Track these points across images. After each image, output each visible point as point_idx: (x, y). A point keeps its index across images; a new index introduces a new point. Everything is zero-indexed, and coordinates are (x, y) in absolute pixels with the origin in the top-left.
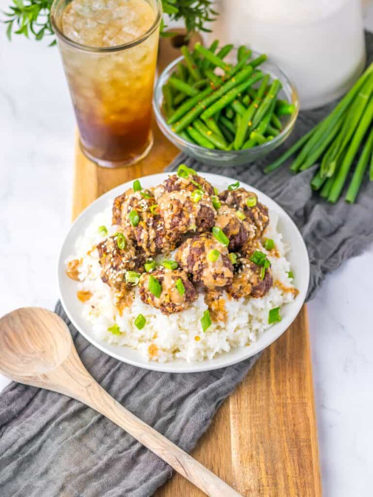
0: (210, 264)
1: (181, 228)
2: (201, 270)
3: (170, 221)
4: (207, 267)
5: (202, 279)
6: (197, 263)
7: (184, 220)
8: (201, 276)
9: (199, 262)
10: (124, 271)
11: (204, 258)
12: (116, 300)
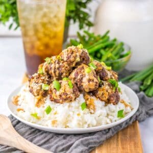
0: (87, 74)
1: (72, 59)
2: (82, 79)
3: (66, 56)
4: (85, 76)
5: (82, 84)
6: (80, 75)
7: (74, 55)
8: (82, 82)
9: (81, 74)
10: (41, 84)
11: (84, 72)
12: (36, 101)
